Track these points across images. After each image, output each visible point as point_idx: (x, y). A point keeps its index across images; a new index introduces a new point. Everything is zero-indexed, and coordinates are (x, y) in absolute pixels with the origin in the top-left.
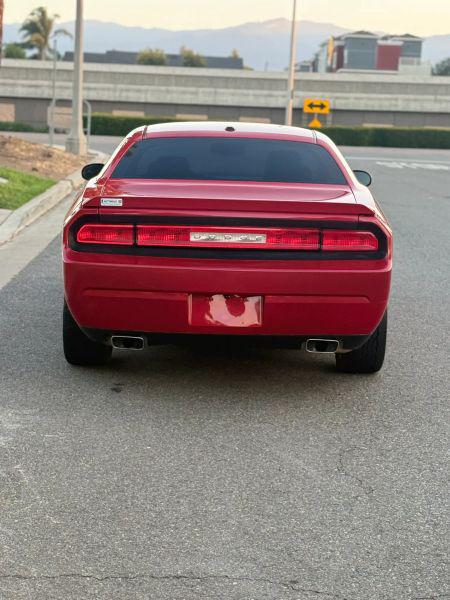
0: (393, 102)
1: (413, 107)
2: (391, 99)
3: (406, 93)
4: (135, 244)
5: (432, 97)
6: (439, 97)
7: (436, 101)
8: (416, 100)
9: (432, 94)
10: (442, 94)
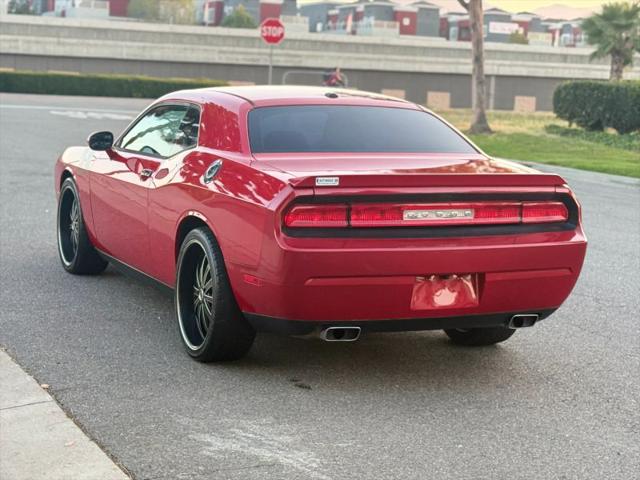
0: (13, 44)
1: (35, 50)
2: (10, 41)
3: (27, 35)
4: (349, 225)
5: (55, 40)
6: (62, 40)
7: (59, 43)
8: (37, 42)
9: (54, 36)
10: (65, 37)
